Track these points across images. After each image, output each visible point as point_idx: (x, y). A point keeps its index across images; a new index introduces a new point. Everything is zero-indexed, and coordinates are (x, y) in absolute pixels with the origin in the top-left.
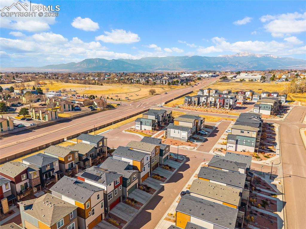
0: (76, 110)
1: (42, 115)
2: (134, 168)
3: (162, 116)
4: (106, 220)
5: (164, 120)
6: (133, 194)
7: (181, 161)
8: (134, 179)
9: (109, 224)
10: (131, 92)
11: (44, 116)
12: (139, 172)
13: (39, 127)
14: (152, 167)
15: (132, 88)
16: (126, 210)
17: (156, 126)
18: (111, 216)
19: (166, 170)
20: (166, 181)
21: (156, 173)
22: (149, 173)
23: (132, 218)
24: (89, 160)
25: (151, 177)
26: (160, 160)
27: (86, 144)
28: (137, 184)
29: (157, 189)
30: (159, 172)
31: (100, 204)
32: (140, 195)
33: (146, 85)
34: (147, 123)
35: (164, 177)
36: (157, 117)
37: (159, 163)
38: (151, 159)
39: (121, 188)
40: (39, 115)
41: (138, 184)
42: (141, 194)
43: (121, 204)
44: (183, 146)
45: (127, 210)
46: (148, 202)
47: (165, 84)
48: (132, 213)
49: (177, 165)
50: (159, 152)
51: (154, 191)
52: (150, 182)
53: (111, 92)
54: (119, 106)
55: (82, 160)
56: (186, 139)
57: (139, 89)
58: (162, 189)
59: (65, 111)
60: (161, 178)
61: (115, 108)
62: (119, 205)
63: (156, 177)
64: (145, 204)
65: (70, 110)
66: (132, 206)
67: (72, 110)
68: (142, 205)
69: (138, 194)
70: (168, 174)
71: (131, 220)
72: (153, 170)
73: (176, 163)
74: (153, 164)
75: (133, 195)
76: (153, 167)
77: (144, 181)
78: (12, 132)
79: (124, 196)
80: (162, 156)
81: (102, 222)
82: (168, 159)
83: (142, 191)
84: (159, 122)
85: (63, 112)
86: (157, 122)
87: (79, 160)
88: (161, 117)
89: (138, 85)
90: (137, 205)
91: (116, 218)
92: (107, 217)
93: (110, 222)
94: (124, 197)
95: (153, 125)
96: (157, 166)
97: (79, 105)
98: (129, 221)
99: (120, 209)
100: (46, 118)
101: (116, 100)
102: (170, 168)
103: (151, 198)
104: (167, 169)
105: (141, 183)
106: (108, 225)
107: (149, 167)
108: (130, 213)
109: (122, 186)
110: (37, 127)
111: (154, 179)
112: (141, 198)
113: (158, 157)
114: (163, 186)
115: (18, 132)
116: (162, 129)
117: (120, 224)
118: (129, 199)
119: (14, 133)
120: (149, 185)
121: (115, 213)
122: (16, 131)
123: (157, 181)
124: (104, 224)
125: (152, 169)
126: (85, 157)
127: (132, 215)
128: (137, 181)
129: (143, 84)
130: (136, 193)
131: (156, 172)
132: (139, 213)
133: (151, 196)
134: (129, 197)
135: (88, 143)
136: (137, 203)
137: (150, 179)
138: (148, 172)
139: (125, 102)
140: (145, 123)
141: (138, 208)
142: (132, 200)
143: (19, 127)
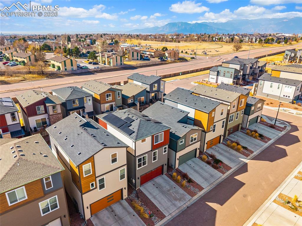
0: (145, 60)
1: (107, 60)
2: (196, 123)
3: (251, 68)
4: (129, 201)
5: (253, 74)
6: (188, 165)
7: (282, 129)
8: (192, 141)
9: (131, 210)
10: (210, 49)
11: (109, 61)
12: (204, 131)
13: (102, 71)
14: (228, 129)
15: (212, 46)
16: (169, 191)
17: (239, 79)
18: (140, 195)
19: (252, 138)
20: (252, 155)
21: (233, 140)
22: (222, 137)
23: (177, 211)
24: (137, 105)
25: (224, 144)
26: (243, 121)
27: (136, 85)
28: (198, 151)
29: (234, 167)
30: (240, 139)
31: (118, 172)
32: (201, 171)
33: (230, 42)
34: (226, 74)
35: (249, 148)
36: (242, 68)
37: (240, 126)
38: (228, 114)
39: (165, 151)
40: (105, 59)
41: (200, 152)
42: (202, 168)
43: (163, 178)
44: (285, 108)
45: (171, 191)
46: (213, 186)
47: (255, 42)
48: (180, 200)
49: (274, 134)
50: (245, 107)
51: (228, 168)
52: (222, 152)
53: (187, 48)
54: (193, 59)
55: (127, 104)
56: (292, 98)
57: (221, 46)
58: (244, 168)
59: (133, 60)
60: (242, 149)
61: (188, 61)
62: (159, 180)
63: (234, 146)
64: (206, 188)
65: (139, 59)
66: (181, 186)
67: (141, 60)
68: (201, 189)
69: (197, 168)
70: (257, 145)
71: (174, 214)
72: (228, 135)
73: (271, 131)
74: (231, 125)
75: (187, 167)
76: (230, 129)
77: (211, 147)
78: (75, 72)
79: (172, 165)
80: (249, 115)
81: (121, 204)
82: (257, 122)
83: (205, 164)
84: (244, 75)
85: (131, 60)
86: (241, 73)
87: (123, 104)
88: (249, 68)
89: (220, 42)
90: (192, 188)
91: (147, 202)
92: (133, 195)
93: (134, 208)
94: (170, 167)
95: (236, 77)
96: (236, 129)
97: (149, 56)
98: (170, 217)
99: (158, 187)
100: (111, 63)
101: (191, 54)
102: (261, 136)
103: (220, 180)
104: (254, 137)
105: (205, 151)
106: (129, 213)
107: (223, 127)
108: (176, 199)
109: (169, 147)
110: (100, 70)
111: (229, 149)
112: (201, 176)
113: (241, 114)
114: (246, 164)
115: (80, 73)
116: (248, 84)
117: (150, 217)
118: (179, 172)
119: (77, 73)
120: (219, 157)
121: (149, 192)
122: (79, 72)
123: (234, 152)
124: (124, 208)
125: (227, 132)
126: (132, 101)
127: (179, 204)
128: (197, 145)
129: (227, 42)
130: (193, 165)
131: (234, 138)
132: (192, 205)
133: (220, 176)
134: (180, 168)
135: (140, 84)
136: (191, 183)
137: (222, 147)
138: (220, 136)
139: (201, 56)
140: (224, 74)
141: (192, 194)
142: (185, 176)
143: (83, 69)
